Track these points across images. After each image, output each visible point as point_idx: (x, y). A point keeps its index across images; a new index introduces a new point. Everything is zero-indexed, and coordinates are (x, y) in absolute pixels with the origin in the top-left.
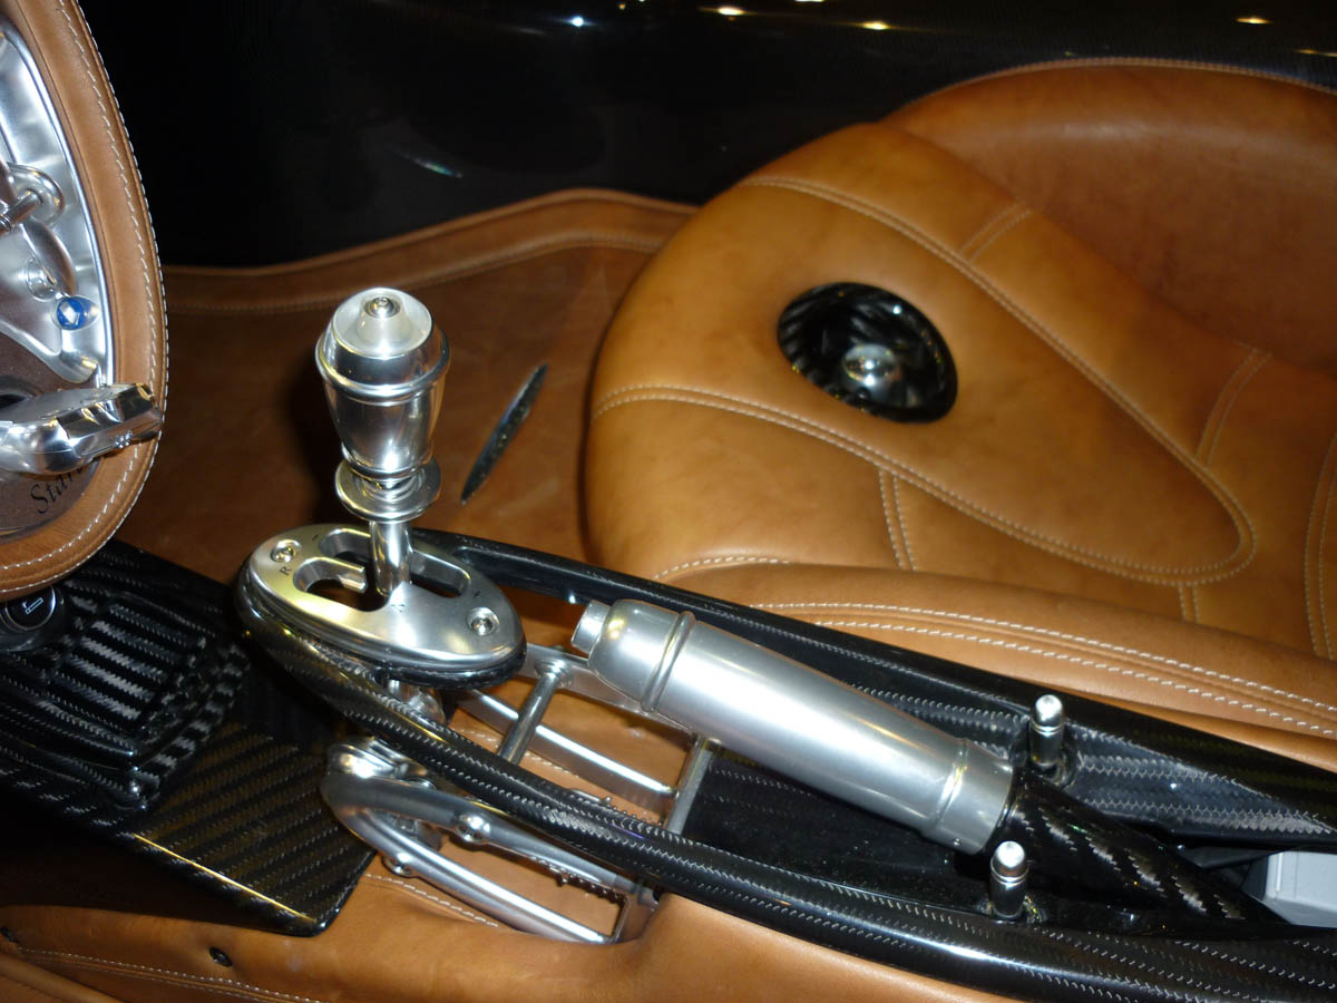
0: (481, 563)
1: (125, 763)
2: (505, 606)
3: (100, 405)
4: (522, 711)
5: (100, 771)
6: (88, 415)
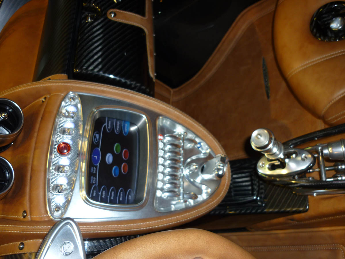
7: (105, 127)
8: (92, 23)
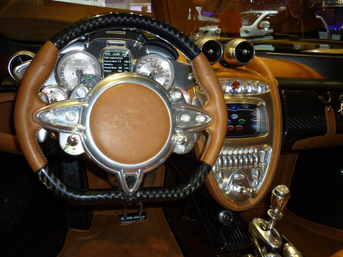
2: (280, 241)
7: (254, 112)
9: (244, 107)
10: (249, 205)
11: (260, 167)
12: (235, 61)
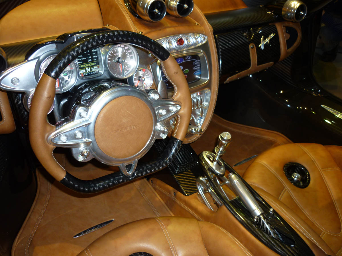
0: (225, 165)
1: (177, 167)
2: (224, 170)
3: (198, 130)
4: (220, 184)
5: (175, 167)
6: (197, 130)
7: (195, 61)
8: (243, 36)
9: (187, 58)
10: (196, 138)
11: (202, 107)
12: (176, 13)
